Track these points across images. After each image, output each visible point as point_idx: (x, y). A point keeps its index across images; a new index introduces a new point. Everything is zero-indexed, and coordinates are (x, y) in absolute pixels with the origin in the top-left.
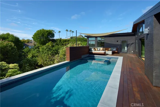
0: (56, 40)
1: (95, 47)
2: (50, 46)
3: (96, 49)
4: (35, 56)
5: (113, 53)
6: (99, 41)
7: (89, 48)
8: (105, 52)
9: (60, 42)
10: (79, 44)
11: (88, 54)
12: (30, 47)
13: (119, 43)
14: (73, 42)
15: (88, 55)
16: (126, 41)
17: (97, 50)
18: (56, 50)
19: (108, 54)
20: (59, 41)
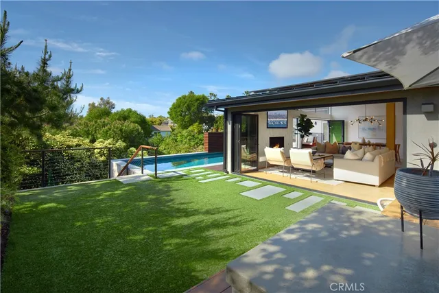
12: (163, 134)
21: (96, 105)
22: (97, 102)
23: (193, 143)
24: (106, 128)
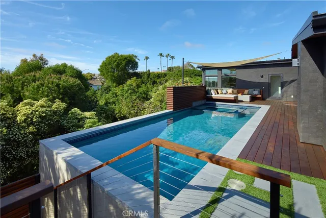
0: (142, 73)
1: (217, 86)
2: (134, 85)
3: (219, 91)
4: (110, 103)
5: (253, 99)
6: (226, 75)
7: (205, 89)
8: (237, 97)
9: (149, 77)
10: (187, 82)
11: (204, 99)
12: (94, 88)
13: (265, 80)
14: (176, 78)
15: (203, 102)
16: (280, 76)
17: (222, 93)
18: (144, 93)
19: (242, 101)
20: (146, 76)
21: (28, 61)
22: (29, 58)
23: (134, 97)
24: (37, 83)
